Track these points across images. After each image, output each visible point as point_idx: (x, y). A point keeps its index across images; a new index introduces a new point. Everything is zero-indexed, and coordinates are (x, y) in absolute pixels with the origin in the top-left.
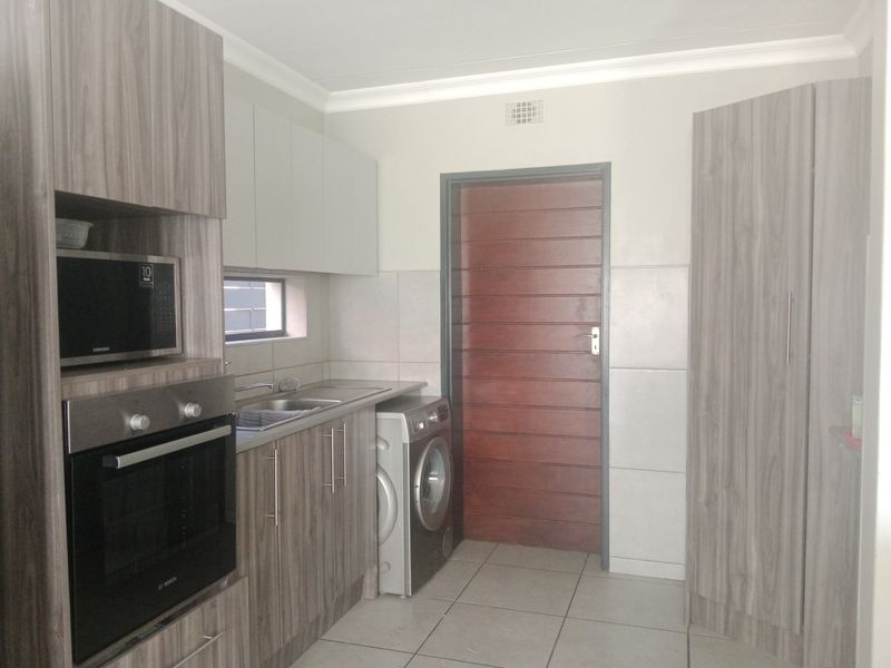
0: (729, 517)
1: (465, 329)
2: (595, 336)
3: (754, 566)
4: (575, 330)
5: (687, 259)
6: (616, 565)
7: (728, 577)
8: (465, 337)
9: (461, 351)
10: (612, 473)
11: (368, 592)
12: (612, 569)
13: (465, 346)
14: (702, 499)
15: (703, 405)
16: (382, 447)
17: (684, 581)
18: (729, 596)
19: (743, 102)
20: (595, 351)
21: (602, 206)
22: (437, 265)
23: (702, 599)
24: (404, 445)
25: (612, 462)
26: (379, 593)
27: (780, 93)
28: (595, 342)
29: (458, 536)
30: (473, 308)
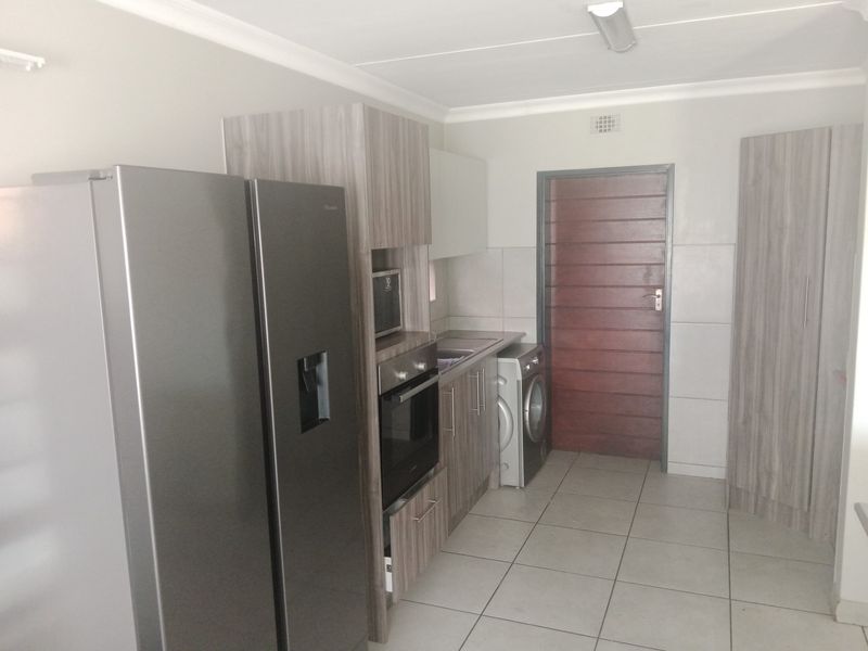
0: (759, 433)
1: (553, 290)
2: (659, 296)
3: (777, 466)
4: (642, 292)
5: (734, 240)
6: (672, 469)
7: (758, 473)
8: (553, 297)
9: (550, 307)
10: (671, 400)
11: (493, 485)
12: (670, 471)
13: (553, 304)
14: (741, 420)
15: (743, 352)
16: (501, 383)
17: (725, 480)
18: (758, 487)
19: (779, 134)
20: (659, 308)
21: (666, 194)
22: (533, 242)
23: (737, 489)
24: (518, 382)
25: (670, 394)
26: (500, 486)
27: (806, 131)
28: (658, 301)
29: (550, 447)
30: (558, 275)
